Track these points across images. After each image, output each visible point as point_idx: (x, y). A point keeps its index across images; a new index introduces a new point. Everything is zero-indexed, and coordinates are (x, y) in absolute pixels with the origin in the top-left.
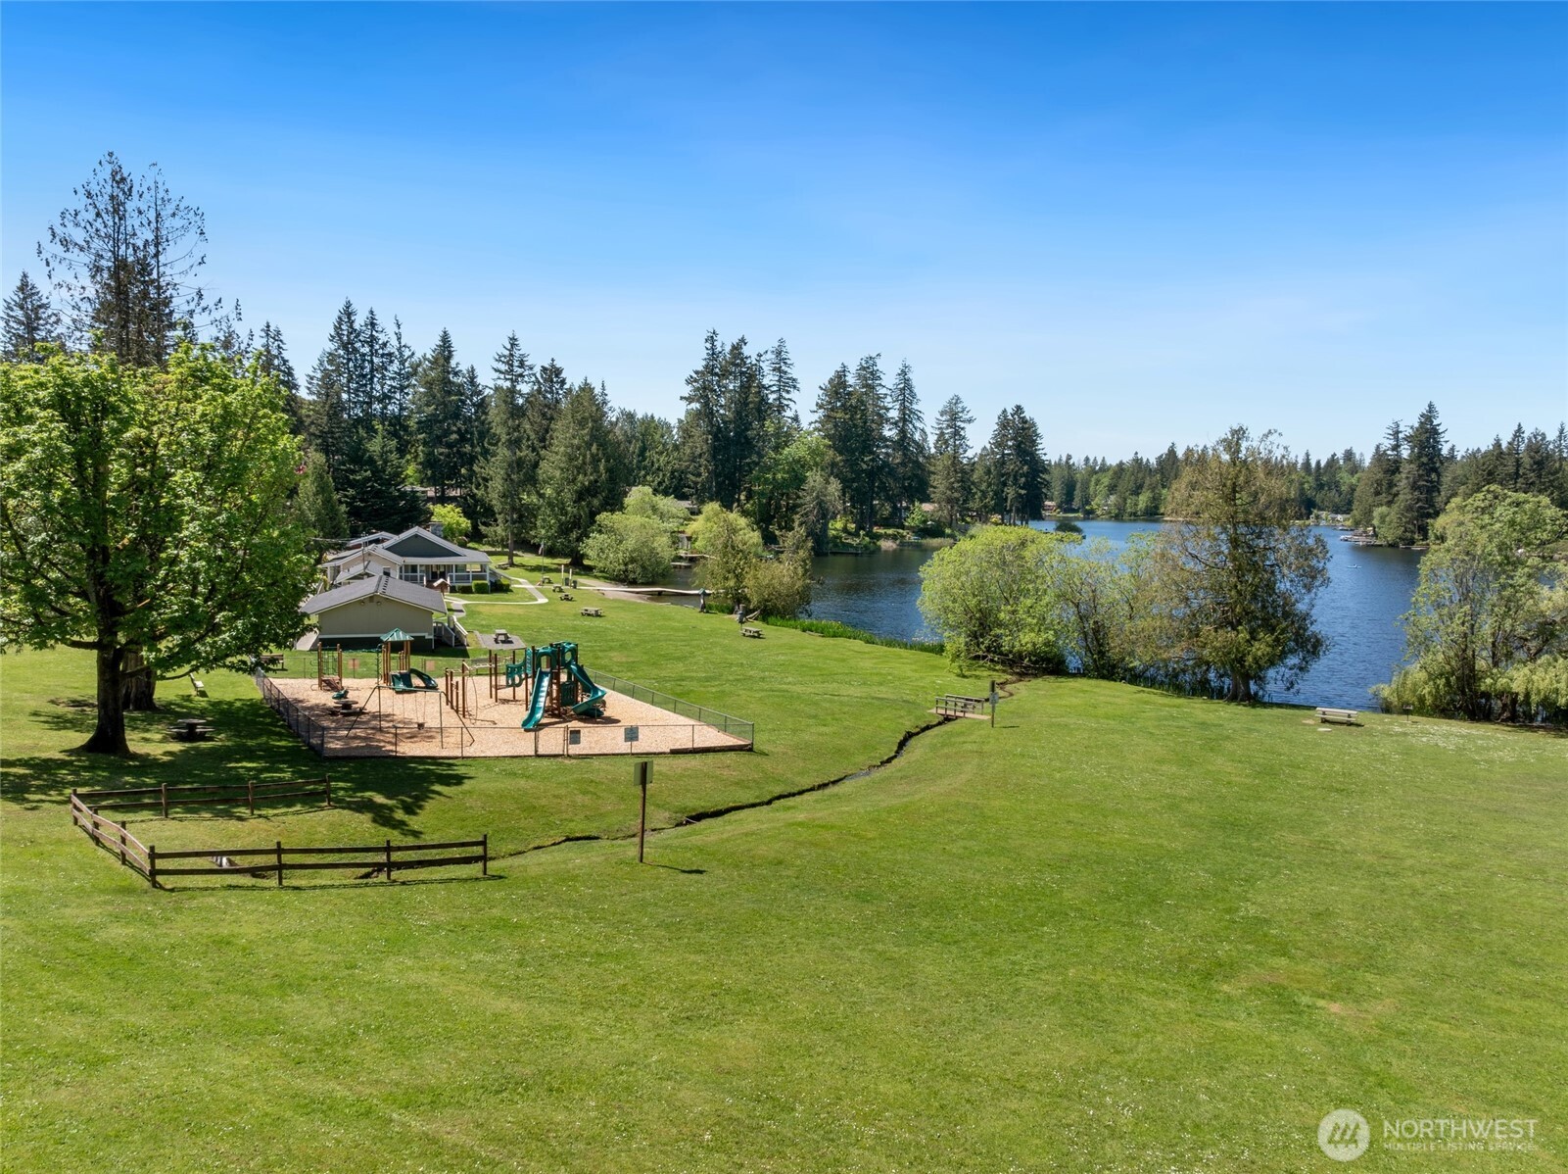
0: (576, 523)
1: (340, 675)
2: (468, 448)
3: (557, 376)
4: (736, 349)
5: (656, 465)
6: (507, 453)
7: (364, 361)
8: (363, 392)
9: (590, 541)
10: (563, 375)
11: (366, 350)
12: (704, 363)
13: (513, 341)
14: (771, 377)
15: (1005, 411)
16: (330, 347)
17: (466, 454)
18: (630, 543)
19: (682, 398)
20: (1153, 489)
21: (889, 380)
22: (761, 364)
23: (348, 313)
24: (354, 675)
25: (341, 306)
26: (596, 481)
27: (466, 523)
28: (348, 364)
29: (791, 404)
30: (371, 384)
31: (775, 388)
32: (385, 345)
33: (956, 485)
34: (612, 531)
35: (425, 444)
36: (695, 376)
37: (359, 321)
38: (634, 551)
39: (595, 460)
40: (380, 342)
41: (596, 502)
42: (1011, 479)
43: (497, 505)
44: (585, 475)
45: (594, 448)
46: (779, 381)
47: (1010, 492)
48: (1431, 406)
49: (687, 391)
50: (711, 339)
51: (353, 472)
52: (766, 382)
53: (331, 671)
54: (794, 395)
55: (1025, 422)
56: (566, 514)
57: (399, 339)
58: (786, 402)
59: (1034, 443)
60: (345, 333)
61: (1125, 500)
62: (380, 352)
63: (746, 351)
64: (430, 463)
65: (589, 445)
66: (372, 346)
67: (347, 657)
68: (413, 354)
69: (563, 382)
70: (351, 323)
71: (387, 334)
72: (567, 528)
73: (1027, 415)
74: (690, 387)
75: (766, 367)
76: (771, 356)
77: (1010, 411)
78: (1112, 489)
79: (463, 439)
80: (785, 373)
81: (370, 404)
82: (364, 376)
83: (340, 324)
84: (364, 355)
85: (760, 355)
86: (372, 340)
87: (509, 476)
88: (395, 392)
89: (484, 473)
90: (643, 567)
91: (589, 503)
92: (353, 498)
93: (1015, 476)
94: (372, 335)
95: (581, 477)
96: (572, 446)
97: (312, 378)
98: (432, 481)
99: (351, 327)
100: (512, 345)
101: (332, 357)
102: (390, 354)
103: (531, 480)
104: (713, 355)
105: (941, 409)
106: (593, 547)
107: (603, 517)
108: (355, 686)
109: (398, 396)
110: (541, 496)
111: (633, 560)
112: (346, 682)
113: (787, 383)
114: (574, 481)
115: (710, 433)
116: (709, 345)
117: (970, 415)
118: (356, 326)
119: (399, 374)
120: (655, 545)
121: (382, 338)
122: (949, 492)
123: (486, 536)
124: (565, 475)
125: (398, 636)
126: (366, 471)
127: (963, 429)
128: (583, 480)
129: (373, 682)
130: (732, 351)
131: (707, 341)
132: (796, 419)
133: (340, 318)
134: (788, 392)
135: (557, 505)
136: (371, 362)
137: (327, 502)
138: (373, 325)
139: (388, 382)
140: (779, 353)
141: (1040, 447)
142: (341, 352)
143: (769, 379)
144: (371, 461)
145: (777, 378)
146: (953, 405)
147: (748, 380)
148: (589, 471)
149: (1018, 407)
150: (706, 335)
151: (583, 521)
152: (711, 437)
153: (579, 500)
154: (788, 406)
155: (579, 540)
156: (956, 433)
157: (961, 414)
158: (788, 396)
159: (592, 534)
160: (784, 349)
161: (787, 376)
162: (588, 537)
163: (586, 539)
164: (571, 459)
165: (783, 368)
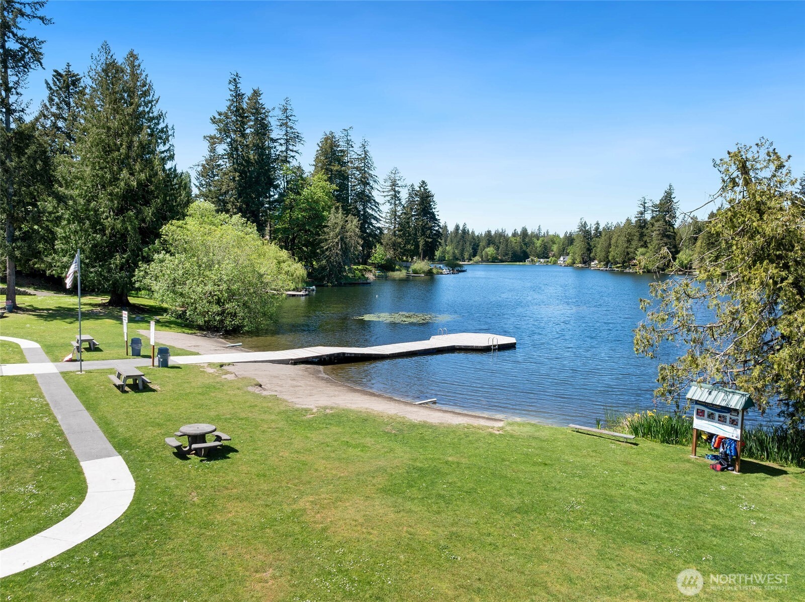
0: (118, 242)
4: (256, 94)
12: (229, 103)
14: (278, 131)
21: (357, 149)
22: (271, 118)
29: (297, 156)
31: (282, 141)
34: (188, 250)
36: (217, 117)
41: (151, 211)
46: (286, 135)
48: (670, 186)
49: (211, 131)
50: (235, 81)
52: (274, 135)
54: (298, 147)
55: (428, 192)
56: (103, 231)
58: (293, 154)
59: (432, 208)
63: (263, 100)
72: (104, 254)
73: (430, 188)
74: (215, 127)
76: (279, 112)
77: (418, 184)
80: (291, 128)
85: (270, 110)
95: (125, 174)
103: (45, 180)
104: (237, 97)
110: (63, 201)
113: (292, 138)
114: (115, 179)
115: (235, 170)
116: (232, 88)
124: (100, 173)
127: (399, 192)
128: (129, 180)
130: (252, 96)
131: (230, 82)
132: (300, 168)
134: (294, 145)
135: (88, 217)
140: (285, 110)
143: (276, 133)
145: (284, 133)
146: (393, 176)
147: (263, 129)
148: (137, 167)
149: (423, 182)
150: (230, 77)
151: (132, 240)
152: (237, 174)
153: (120, 211)
154: (293, 157)
155: (129, 267)
156: (395, 196)
157: (398, 182)
158: (295, 149)
159: (156, 256)
160: (289, 108)
161: (293, 130)
162: (148, 260)
163: (143, 266)
164: (108, 150)
165: (289, 124)
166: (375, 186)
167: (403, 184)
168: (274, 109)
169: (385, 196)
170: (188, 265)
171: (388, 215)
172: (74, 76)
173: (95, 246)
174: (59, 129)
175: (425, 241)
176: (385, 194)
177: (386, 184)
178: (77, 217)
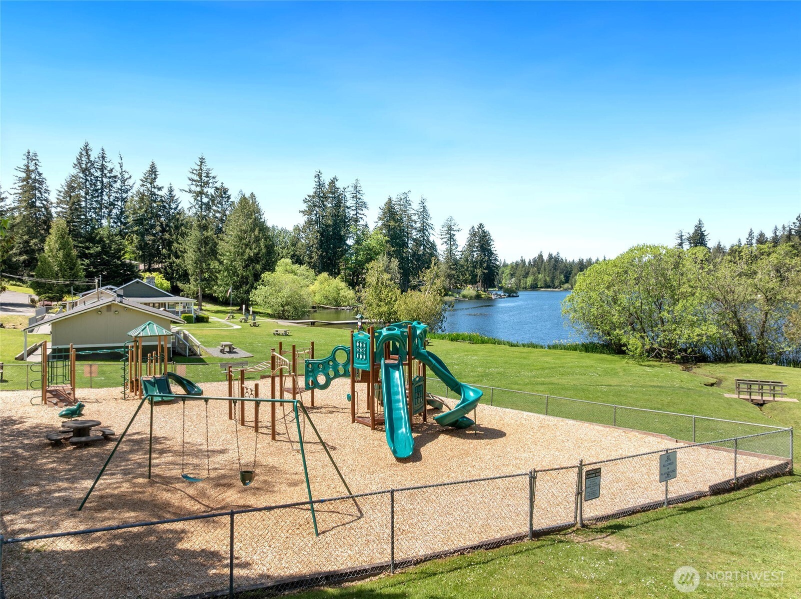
0: (244, 281)
1: (73, 383)
2: (167, 236)
3: (225, 193)
4: (332, 182)
5: (281, 255)
6: (198, 234)
7: (97, 181)
8: (96, 201)
9: (257, 292)
10: (229, 193)
11: (98, 174)
12: (314, 190)
13: (202, 161)
14: (351, 201)
15: (473, 227)
16: (74, 171)
17: (166, 240)
18: (286, 292)
19: (300, 212)
20: (534, 275)
21: (415, 206)
22: (345, 193)
23: (87, 149)
24: (91, 385)
25: (82, 145)
26: (258, 254)
27: (167, 284)
28: (85, 182)
29: (364, 217)
30: (101, 196)
31: (354, 208)
32: (111, 171)
33: (452, 267)
34: (272, 284)
35: (137, 233)
36: (308, 198)
37: (94, 156)
38: (289, 297)
39: (257, 240)
40: (109, 169)
41: (258, 267)
42: (479, 264)
43: (190, 269)
44: (251, 249)
45: (256, 232)
46: (356, 203)
47: (479, 272)
48: (700, 221)
49: (304, 207)
50: (318, 176)
51: (88, 248)
52: (348, 204)
53: (60, 379)
54: (365, 211)
55: (485, 233)
56: (238, 276)
57: (121, 167)
58: (361, 216)
59: (489, 245)
60: (84, 162)
61: (520, 281)
62: (108, 175)
63: (338, 184)
64: (142, 246)
65: (253, 230)
66: (102, 171)
67: (82, 368)
68: (130, 177)
69: (229, 197)
70: (88, 156)
71: (113, 163)
72: (238, 285)
73: (486, 229)
74: (306, 205)
75: (348, 195)
76: (351, 189)
77: (476, 227)
78: (512, 275)
79: (163, 231)
80: (359, 199)
81: (101, 209)
82: (97, 190)
83: (81, 157)
84: (97, 177)
85: (345, 189)
86: (102, 168)
87: (199, 249)
88: (117, 201)
89: (181, 248)
90: (295, 308)
91: (253, 268)
92: (88, 265)
93: (481, 263)
94: (103, 165)
95: (248, 250)
96: (241, 230)
97: (60, 192)
98: (143, 259)
99: (88, 159)
100: (201, 162)
101: (74, 178)
102: (115, 177)
103: (213, 253)
104: (320, 185)
105: (443, 224)
106: (258, 294)
107: (266, 276)
108: (93, 397)
109: (119, 203)
110: (221, 263)
111: (288, 304)
112: (80, 393)
113: (361, 205)
114: (243, 253)
115: (318, 232)
116: (317, 180)
117: (459, 227)
118: (92, 159)
119: (121, 190)
120: (302, 293)
121: (109, 166)
122: (449, 271)
123: (182, 291)
124: (237, 250)
125: (152, 330)
126: (97, 247)
127: (454, 235)
128: (250, 253)
129: (118, 391)
130: (330, 183)
131: (315, 177)
132: (366, 226)
133: (81, 153)
134: (362, 210)
135: (231, 270)
136: (102, 182)
137: (67, 256)
138: (103, 157)
139: (113, 195)
140: (356, 187)
141: (493, 246)
142: (81, 175)
143: (350, 202)
144: (101, 240)
145: (355, 202)
146: (449, 222)
147: (339, 202)
148: (253, 247)
149: (481, 225)
150: (315, 174)
151: (251, 279)
152: (319, 234)
153: (246, 266)
154: (361, 218)
155: (248, 292)
156: (451, 238)
157: (453, 227)
158: (361, 212)
159: (258, 287)
160: (358, 185)
161: (361, 200)
162: (256, 288)
163: (253, 291)
164: (241, 239)
165: (358, 196)
166: (431, 231)
167: (457, 229)
168: (348, 187)
169: (442, 238)
170: (271, 291)
171: (446, 253)
172: (225, 189)
173: (234, 282)
174: (216, 217)
175: (483, 272)
176: (443, 237)
177: (444, 229)
178: (227, 269)
